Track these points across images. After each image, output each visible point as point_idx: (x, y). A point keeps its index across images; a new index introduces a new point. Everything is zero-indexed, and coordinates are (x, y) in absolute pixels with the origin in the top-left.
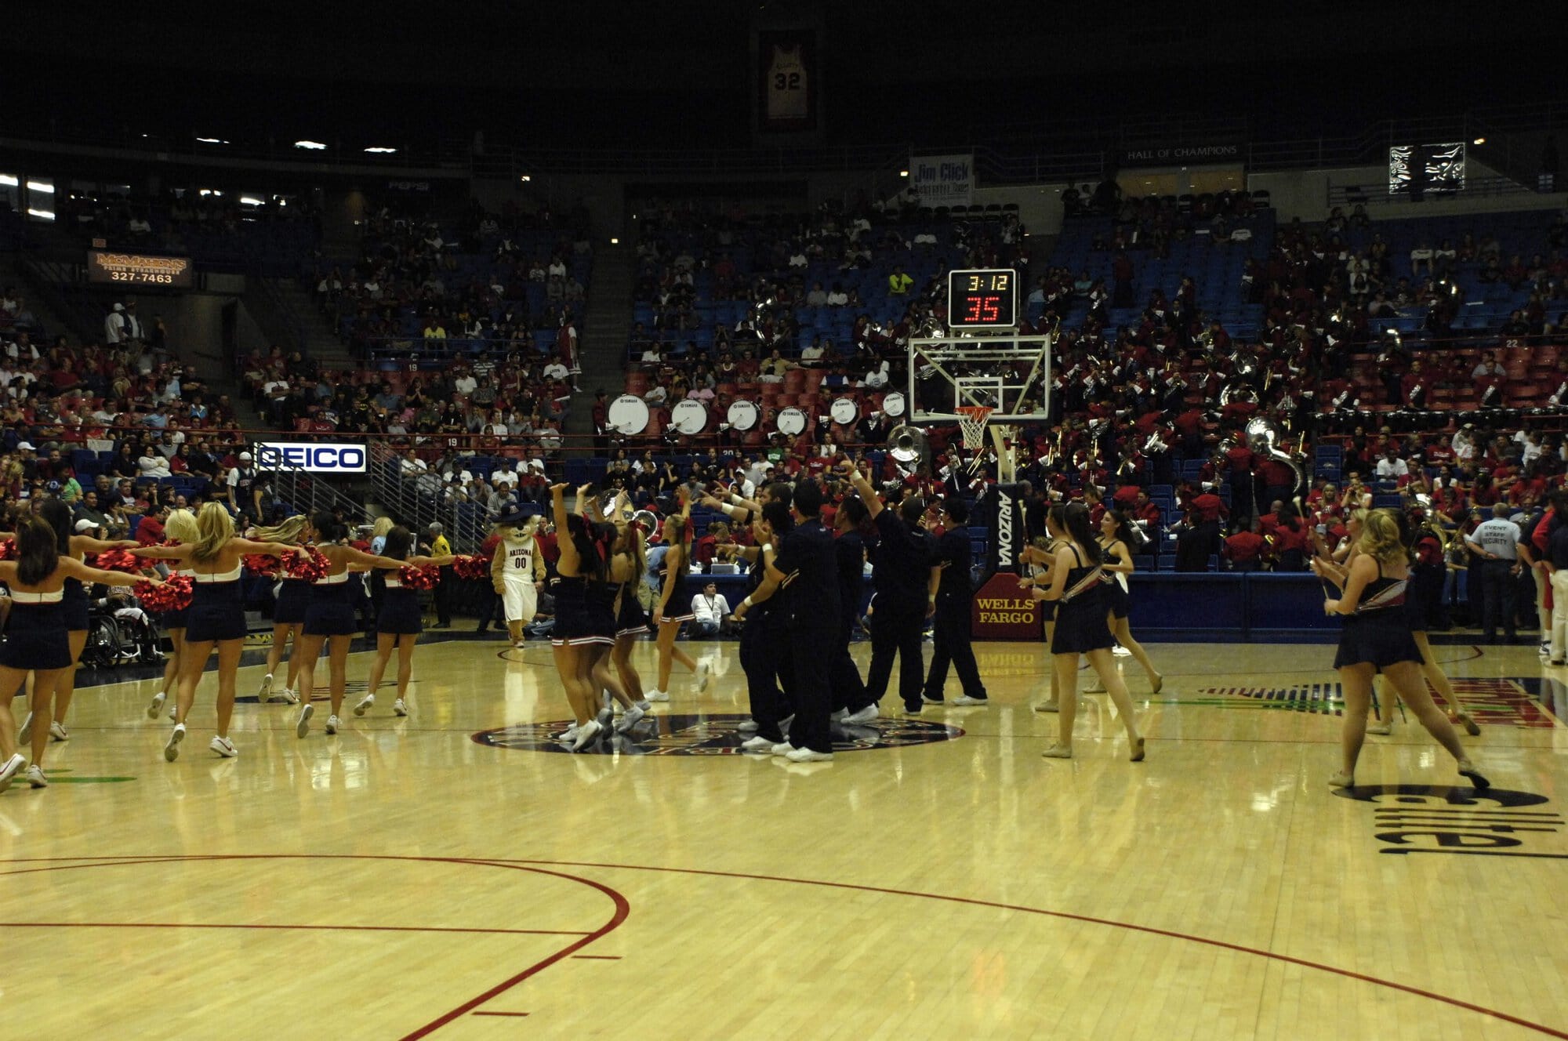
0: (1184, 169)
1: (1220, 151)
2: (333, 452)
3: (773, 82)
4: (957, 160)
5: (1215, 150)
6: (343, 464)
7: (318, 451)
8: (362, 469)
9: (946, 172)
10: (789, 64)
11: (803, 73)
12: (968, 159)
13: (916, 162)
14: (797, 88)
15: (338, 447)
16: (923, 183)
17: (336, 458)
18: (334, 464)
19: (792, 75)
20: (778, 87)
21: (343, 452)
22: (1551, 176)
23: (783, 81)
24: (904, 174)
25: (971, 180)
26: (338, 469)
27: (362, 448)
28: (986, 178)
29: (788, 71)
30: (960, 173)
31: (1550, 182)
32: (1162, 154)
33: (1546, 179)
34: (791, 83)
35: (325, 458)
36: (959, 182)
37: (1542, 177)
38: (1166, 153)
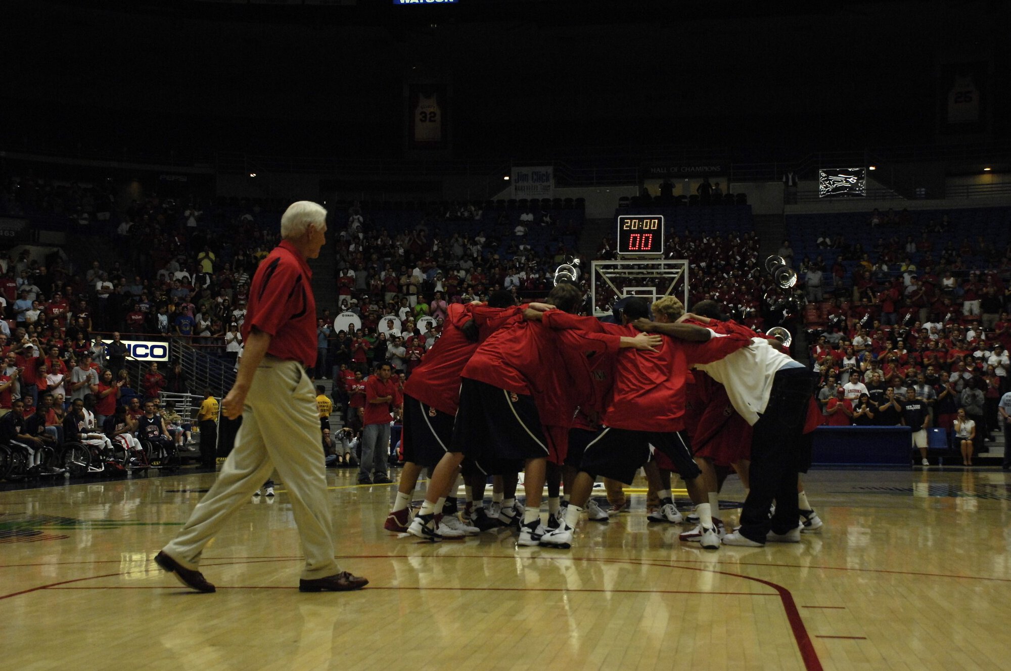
0: (687, 180)
1: (710, 169)
2: (146, 347)
3: (418, 117)
4: (542, 169)
5: (707, 169)
6: (153, 356)
7: (136, 346)
8: (166, 359)
9: (535, 177)
10: (429, 106)
11: (438, 112)
12: (550, 169)
13: (515, 170)
14: (434, 121)
15: (150, 344)
16: (520, 184)
17: (148, 351)
18: (146, 355)
19: (431, 113)
20: (421, 120)
21: (153, 347)
22: (923, 189)
23: (425, 117)
24: (507, 178)
25: (552, 182)
26: (149, 358)
27: (166, 344)
28: (561, 182)
29: (428, 111)
30: (545, 178)
31: (923, 193)
32: (673, 170)
33: (921, 191)
34: (431, 117)
35: (140, 351)
36: (545, 184)
37: (918, 190)
38: (676, 169)
